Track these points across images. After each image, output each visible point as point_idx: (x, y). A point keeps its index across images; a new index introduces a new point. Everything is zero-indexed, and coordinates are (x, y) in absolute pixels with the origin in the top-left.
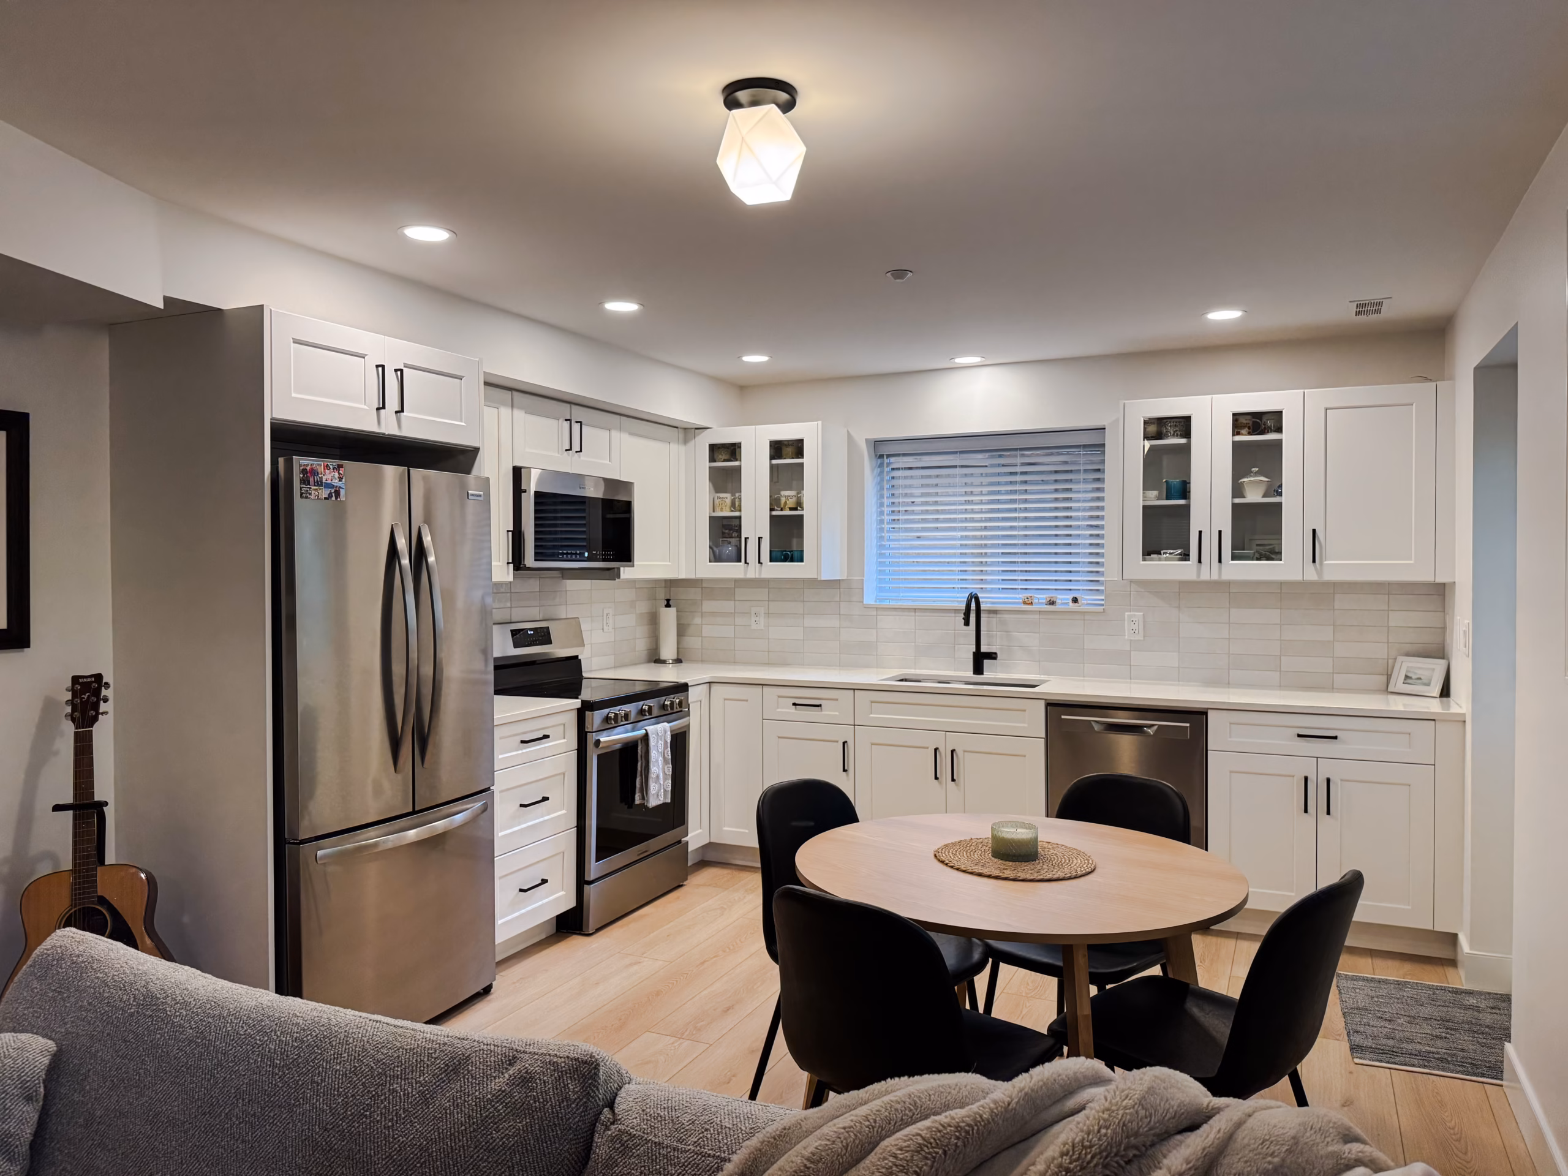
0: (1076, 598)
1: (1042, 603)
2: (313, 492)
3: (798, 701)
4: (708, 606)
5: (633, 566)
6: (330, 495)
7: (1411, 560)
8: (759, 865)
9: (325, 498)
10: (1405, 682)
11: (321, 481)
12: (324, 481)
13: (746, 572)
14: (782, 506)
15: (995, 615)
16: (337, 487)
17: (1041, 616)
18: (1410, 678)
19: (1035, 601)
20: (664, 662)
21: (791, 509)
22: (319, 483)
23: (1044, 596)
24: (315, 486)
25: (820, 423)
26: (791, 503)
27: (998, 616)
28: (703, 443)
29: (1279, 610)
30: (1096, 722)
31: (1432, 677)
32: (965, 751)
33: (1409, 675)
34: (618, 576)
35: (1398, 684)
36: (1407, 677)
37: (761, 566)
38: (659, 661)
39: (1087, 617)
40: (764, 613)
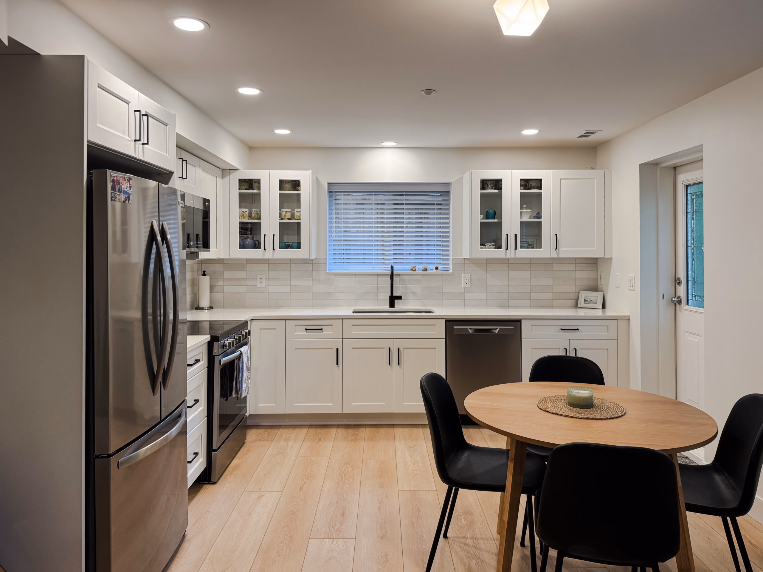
0: (437, 267)
1: (420, 270)
2: (117, 196)
3: (308, 328)
4: (227, 274)
5: (209, 251)
6: (126, 199)
7: (595, 248)
8: (427, 423)
9: (123, 202)
10: (585, 302)
11: (121, 189)
12: (123, 189)
13: (264, 255)
14: (283, 217)
15: (398, 277)
16: (129, 193)
17: (422, 277)
18: (587, 301)
19: (417, 269)
20: (202, 309)
21: (289, 219)
23: (421, 266)
24: (118, 192)
25: (310, 171)
26: (288, 215)
27: (400, 277)
28: (235, 178)
29: (530, 272)
30: (470, 328)
31: (597, 300)
32: (404, 348)
33: (586, 299)
34: (197, 256)
35: (581, 303)
36: (585, 300)
37: (274, 251)
38: (198, 308)
39: (444, 277)
40: (266, 278)
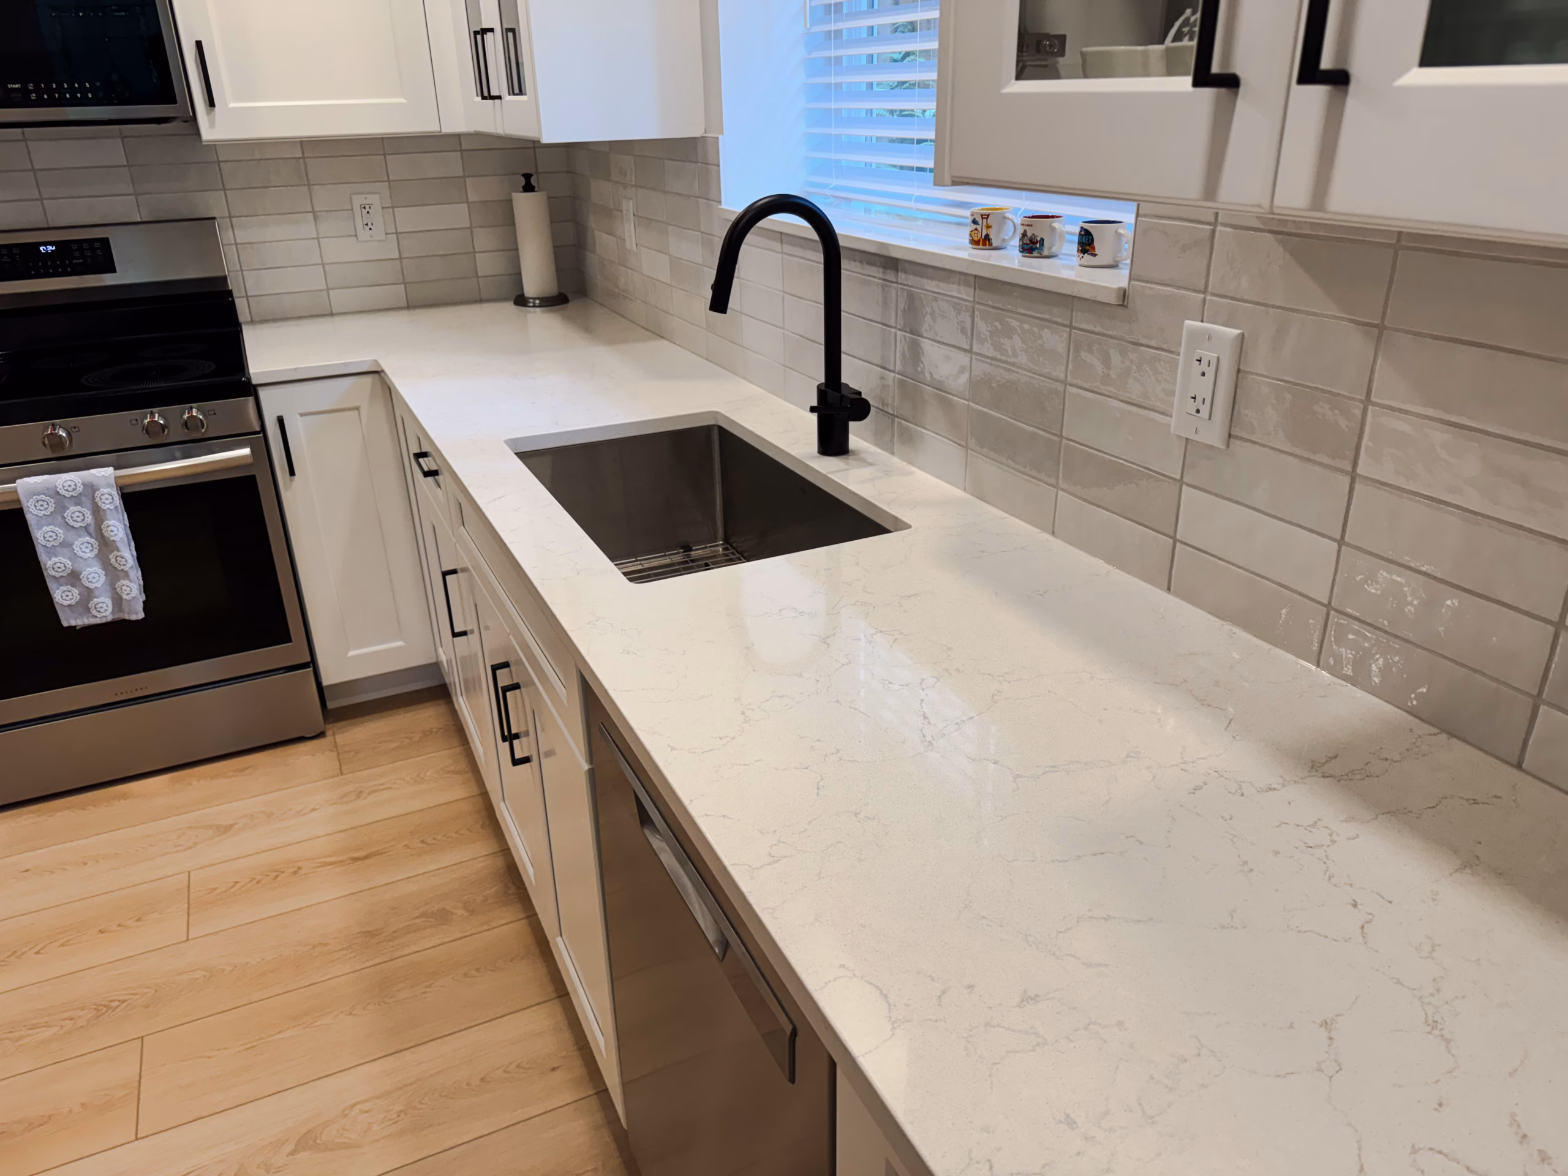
15: (894, 276)
17: (979, 296)
40: (634, 215)
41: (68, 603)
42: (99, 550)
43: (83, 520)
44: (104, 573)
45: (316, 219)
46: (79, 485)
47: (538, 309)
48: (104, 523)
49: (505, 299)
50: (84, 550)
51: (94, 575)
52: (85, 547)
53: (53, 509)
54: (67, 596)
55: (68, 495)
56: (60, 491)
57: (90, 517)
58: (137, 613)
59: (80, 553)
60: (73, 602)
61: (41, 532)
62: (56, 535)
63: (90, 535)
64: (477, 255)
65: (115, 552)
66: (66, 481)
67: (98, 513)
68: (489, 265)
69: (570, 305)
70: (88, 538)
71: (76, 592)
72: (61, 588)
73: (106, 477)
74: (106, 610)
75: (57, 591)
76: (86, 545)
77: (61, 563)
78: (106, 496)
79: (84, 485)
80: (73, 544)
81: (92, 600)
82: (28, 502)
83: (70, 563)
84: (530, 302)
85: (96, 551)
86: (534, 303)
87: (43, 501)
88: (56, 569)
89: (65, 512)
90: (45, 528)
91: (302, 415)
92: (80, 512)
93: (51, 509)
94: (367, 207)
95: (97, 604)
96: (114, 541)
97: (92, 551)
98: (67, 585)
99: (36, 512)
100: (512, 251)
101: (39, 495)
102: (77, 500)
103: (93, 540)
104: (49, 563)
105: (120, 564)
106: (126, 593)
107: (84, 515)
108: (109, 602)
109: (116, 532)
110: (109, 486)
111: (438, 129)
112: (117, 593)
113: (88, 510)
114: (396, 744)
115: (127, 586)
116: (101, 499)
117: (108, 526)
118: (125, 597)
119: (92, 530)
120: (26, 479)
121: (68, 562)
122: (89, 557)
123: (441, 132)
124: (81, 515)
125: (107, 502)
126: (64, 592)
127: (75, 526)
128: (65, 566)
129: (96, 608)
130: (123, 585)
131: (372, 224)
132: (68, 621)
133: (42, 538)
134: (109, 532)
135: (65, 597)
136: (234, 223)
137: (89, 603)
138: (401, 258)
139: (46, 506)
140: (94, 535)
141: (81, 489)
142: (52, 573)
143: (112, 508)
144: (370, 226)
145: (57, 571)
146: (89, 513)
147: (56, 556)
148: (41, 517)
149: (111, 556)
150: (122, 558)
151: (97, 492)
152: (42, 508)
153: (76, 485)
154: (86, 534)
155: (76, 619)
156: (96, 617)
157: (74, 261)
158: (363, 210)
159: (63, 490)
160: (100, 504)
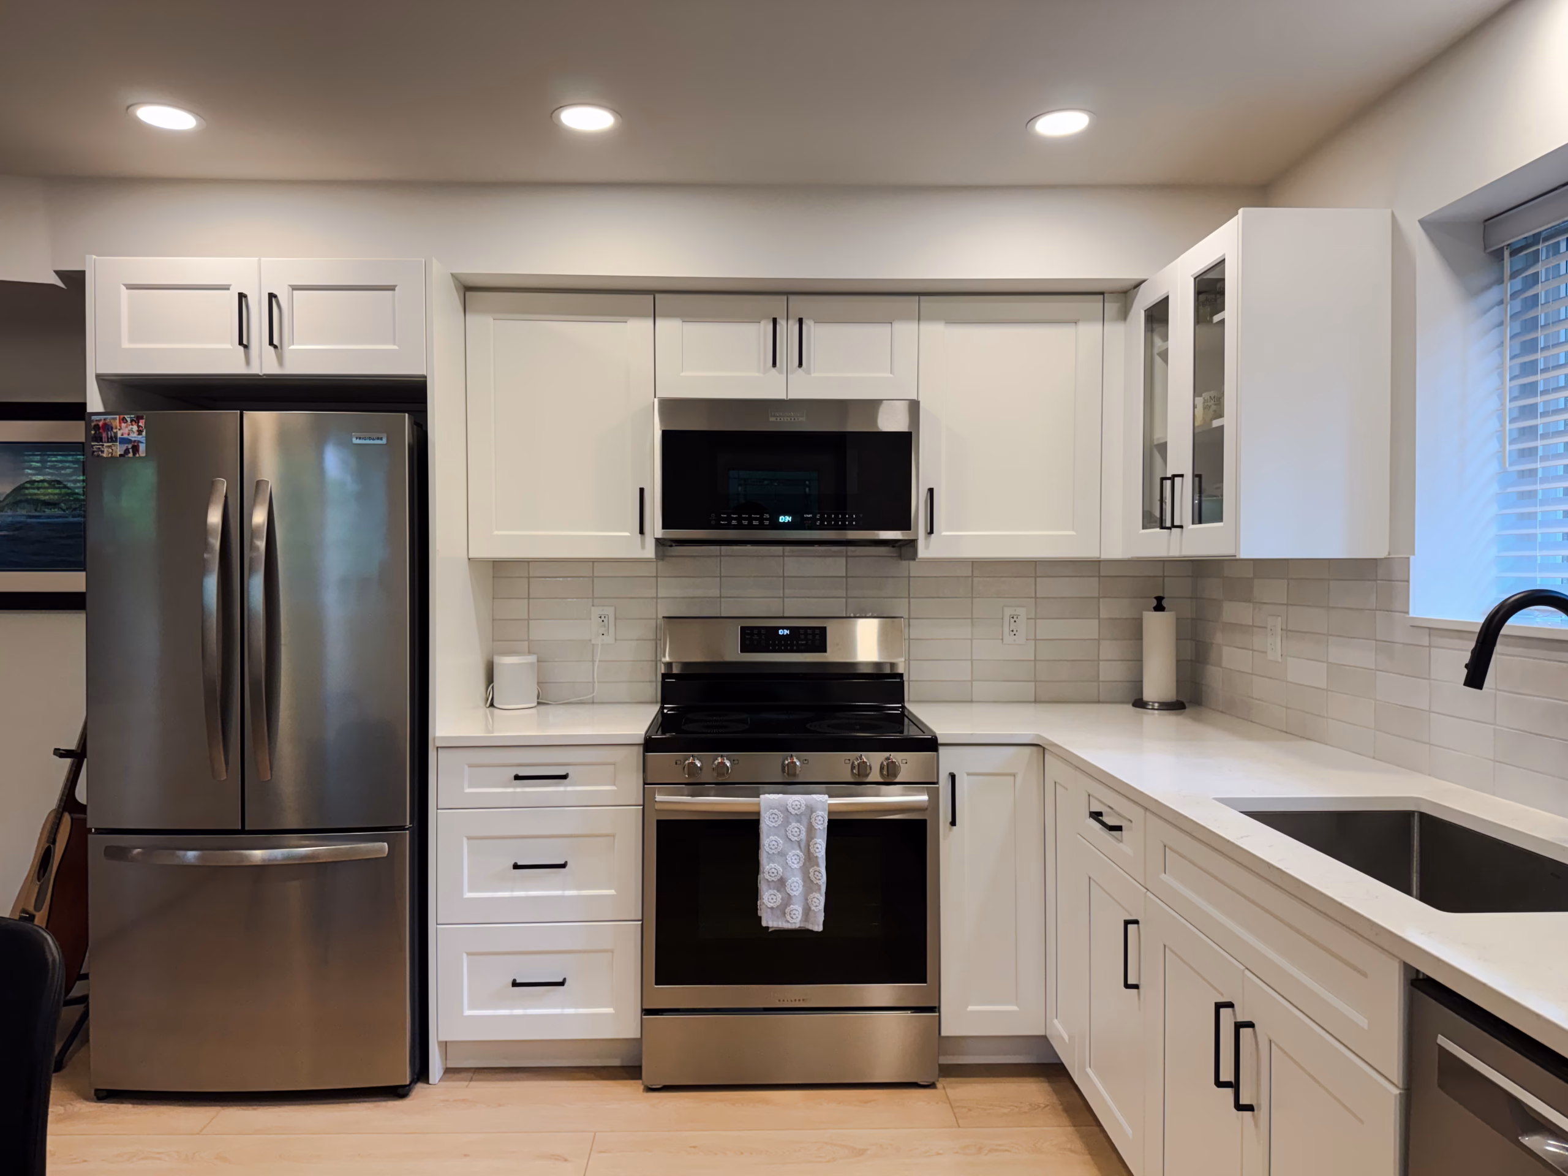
2: (106, 450)
6: (127, 451)
9: (120, 455)
11: (116, 437)
12: (119, 435)
16: (135, 441)
22: (113, 439)
24: (108, 442)
28: (1138, 311)
34: (914, 556)
37: (1182, 532)
40: (1282, 629)
41: (772, 905)
42: (804, 864)
43: (799, 835)
44: (802, 883)
45: (972, 625)
46: (803, 805)
47: (1156, 712)
48: (813, 841)
49: (1127, 703)
50: (793, 861)
51: (795, 885)
52: (795, 857)
53: (780, 823)
54: (772, 899)
55: (793, 812)
56: (789, 808)
57: (804, 834)
58: (819, 927)
59: (790, 863)
60: (775, 905)
61: (768, 840)
62: (778, 845)
63: (801, 851)
64: (1101, 663)
65: (815, 867)
66: (794, 801)
67: (811, 829)
68: (1112, 671)
69: (1187, 710)
70: (798, 851)
71: (779, 896)
72: (770, 891)
73: (823, 802)
74: (797, 917)
75: (766, 893)
76: (796, 857)
77: (775, 869)
78: (820, 818)
79: (807, 806)
80: (788, 854)
81: (789, 906)
82: (766, 813)
83: (782, 870)
84: (1149, 705)
85: (801, 864)
86: (1153, 706)
87: (775, 814)
88: (771, 874)
89: (787, 827)
90: (772, 838)
91: (969, 774)
92: (798, 828)
93: (779, 823)
94: (1015, 617)
95: (792, 911)
96: (817, 857)
97: (798, 863)
98: (774, 889)
99: (768, 823)
100: (1137, 661)
101: (774, 809)
102: (798, 818)
103: (801, 854)
104: (768, 867)
105: (816, 878)
106: (815, 904)
107: (800, 832)
108: (800, 910)
109: (820, 850)
110: (823, 810)
111: (1098, 555)
112: (808, 904)
113: (804, 826)
114: (1006, 1111)
115: (818, 899)
116: (815, 820)
117: (816, 844)
118: (813, 908)
119: (803, 845)
120: (767, 795)
121: (781, 869)
122: (795, 868)
123: (1100, 558)
124: (798, 830)
125: (819, 823)
126: (771, 895)
127: (792, 839)
128: (777, 873)
129: (790, 914)
130: (814, 898)
131: (1017, 631)
132: (767, 922)
133: (767, 845)
134: (815, 849)
135: (770, 900)
136: (911, 623)
137: (786, 908)
138: (1035, 660)
139: (776, 819)
140: (803, 850)
141: (804, 809)
142: (767, 876)
143: (821, 828)
144: (1015, 632)
145: (770, 876)
146: (804, 830)
147: (773, 862)
148: (770, 827)
149: (811, 870)
150: (820, 873)
151: (814, 814)
152: (773, 821)
153: (800, 805)
154: (798, 848)
155: (773, 921)
156: (788, 922)
157: (800, 642)
158: (1012, 619)
159: (791, 808)
160: (814, 824)
